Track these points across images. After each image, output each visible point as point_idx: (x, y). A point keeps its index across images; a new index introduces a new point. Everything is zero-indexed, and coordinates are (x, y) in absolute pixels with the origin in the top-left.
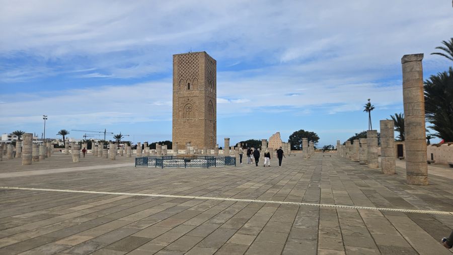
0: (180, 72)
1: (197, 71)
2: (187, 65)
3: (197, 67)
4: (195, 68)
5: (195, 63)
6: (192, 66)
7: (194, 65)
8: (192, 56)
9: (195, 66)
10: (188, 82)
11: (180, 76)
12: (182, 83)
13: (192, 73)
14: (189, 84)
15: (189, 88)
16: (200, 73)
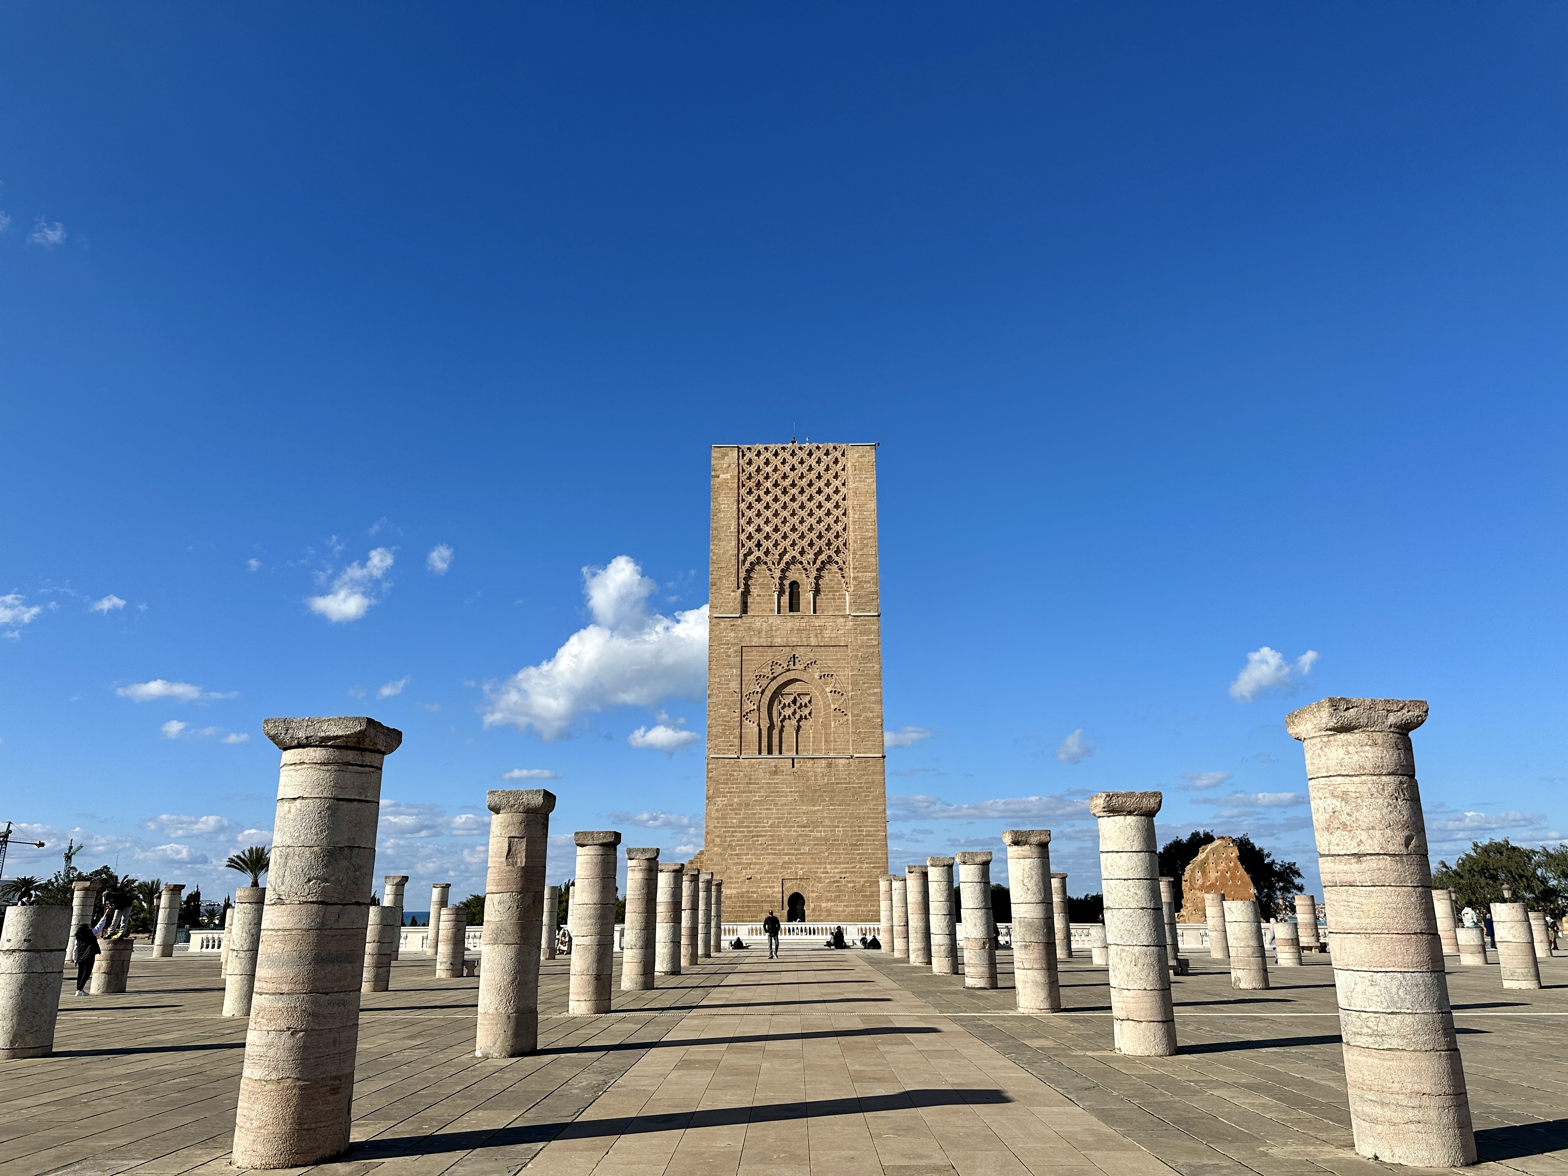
0: (751, 529)
1: (839, 527)
2: (787, 499)
3: (836, 513)
4: (828, 514)
5: (830, 490)
6: (811, 505)
7: (821, 498)
8: (813, 461)
9: (829, 505)
10: (794, 574)
11: (751, 544)
12: (760, 575)
13: (813, 535)
14: (794, 585)
15: (794, 606)
16: (851, 536)
